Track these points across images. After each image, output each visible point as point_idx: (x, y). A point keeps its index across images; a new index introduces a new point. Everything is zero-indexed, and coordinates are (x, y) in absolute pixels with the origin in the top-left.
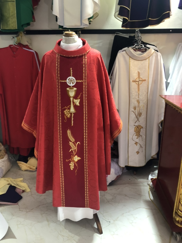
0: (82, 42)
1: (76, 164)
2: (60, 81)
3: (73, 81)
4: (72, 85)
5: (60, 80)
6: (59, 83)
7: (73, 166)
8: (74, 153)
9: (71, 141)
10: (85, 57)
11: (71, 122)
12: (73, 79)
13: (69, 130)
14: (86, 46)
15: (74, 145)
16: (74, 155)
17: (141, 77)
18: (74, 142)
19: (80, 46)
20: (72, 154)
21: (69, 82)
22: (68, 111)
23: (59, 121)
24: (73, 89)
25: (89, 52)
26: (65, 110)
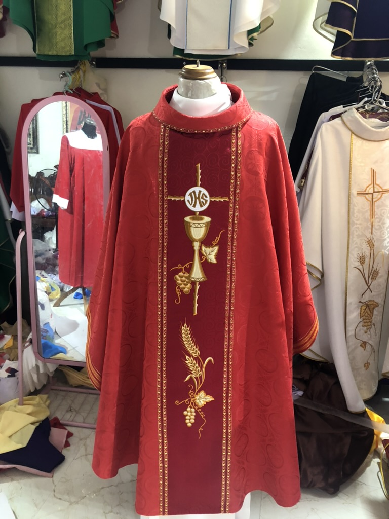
0: (230, 94)
1: (201, 414)
2: (169, 198)
3: (202, 198)
4: (198, 209)
5: (168, 195)
6: (165, 203)
7: (193, 417)
8: (198, 386)
9: (190, 355)
10: (237, 135)
11: (194, 306)
12: (201, 194)
13: (185, 325)
14: (241, 105)
15: (197, 365)
16: (197, 391)
17: (378, 182)
18: (198, 357)
19: (224, 104)
20: (191, 387)
21: (191, 202)
22: (186, 277)
23: (162, 300)
24: (202, 219)
25: (247, 121)
26: (178, 274)
